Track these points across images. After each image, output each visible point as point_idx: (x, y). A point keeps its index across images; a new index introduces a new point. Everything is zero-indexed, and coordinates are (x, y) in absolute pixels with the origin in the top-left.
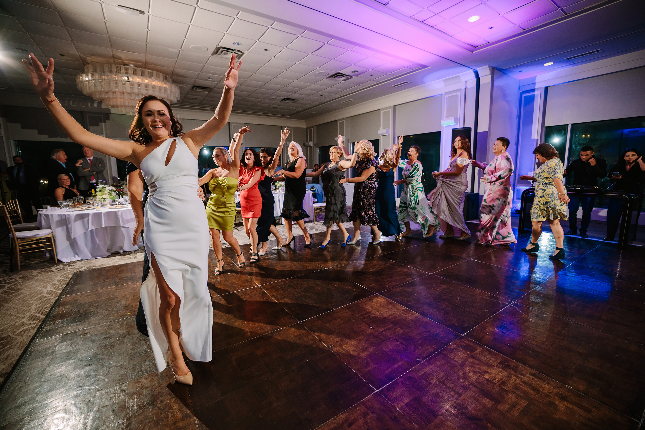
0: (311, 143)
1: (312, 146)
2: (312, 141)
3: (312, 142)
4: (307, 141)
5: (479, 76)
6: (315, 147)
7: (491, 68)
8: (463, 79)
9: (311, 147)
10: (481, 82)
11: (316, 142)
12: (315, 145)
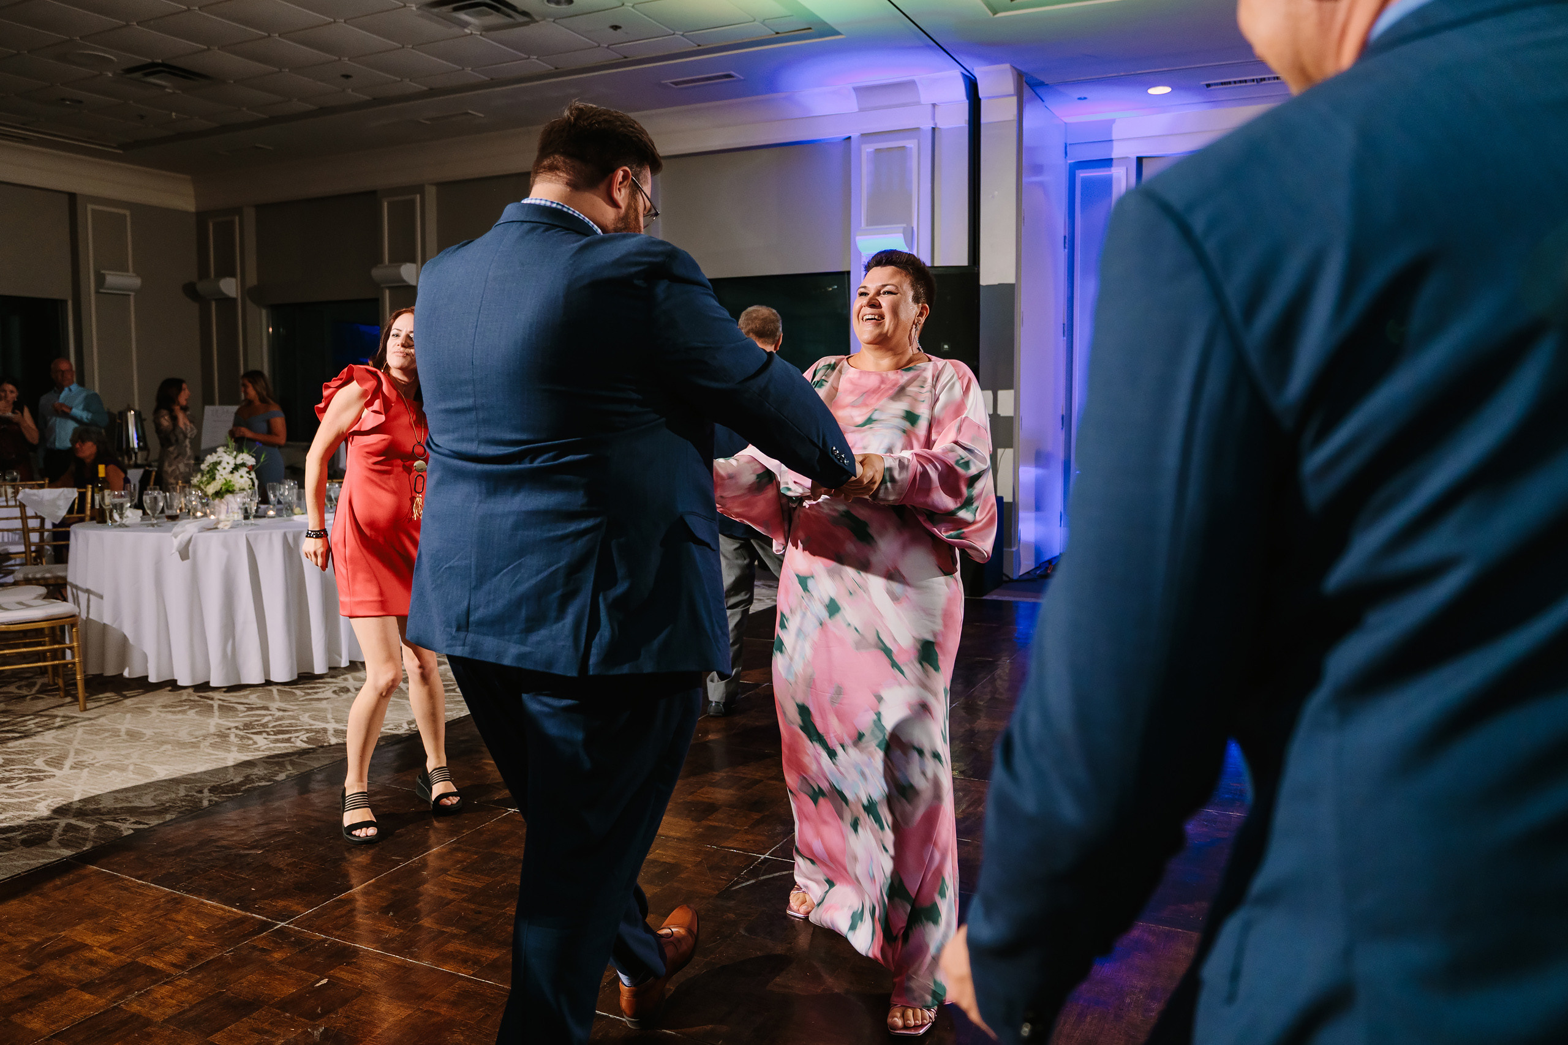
0: (230, 287)
1: (234, 300)
2: (233, 275)
3: (233, 280)
4: (203, 273)
5: (981, 95)
6: (249, 302)
7: (1015, 73)
8: (926, 96)
9: (227, 302)
10: (984, 119)
11: (252, 280)
12: (254, 295)
